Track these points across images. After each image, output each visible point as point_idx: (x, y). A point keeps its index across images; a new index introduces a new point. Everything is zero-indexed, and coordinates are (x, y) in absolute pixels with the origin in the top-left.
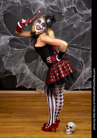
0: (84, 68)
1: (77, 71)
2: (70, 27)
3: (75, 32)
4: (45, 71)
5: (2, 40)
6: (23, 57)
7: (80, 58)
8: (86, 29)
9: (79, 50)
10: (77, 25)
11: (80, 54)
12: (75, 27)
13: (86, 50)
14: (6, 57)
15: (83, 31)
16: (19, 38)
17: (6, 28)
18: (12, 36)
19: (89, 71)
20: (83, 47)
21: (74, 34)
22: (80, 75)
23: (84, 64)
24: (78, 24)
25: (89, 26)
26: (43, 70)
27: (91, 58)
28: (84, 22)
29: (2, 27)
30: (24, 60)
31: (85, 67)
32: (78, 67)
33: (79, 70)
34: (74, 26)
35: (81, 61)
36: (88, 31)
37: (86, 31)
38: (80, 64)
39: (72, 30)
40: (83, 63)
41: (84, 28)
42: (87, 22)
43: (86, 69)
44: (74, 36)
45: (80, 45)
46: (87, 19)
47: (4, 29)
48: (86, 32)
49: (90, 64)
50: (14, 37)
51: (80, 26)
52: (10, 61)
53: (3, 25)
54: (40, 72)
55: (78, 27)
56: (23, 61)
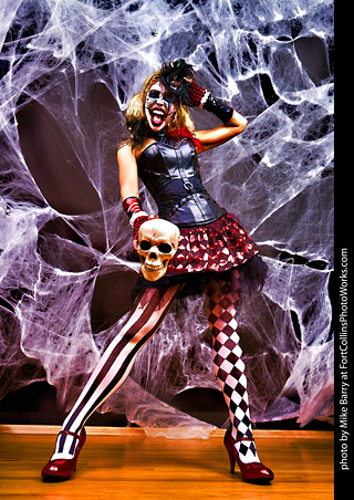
0: (303, 344)
1: (277, 356)
2: (252, 167)
3: (270, 189)
4: (164, 358)
5: (14, 228)
6: (86, 307)
7: (290, 299)
8: (310, 173)
9: (284, 267)
10: (275, 157)
11: (289, 284)
12: (270, 165)
13: (311, 265)
14: (27, 301)
15: (300, 180)
16: (70, 221)
17: (28, 172)
18: (49, 211)
19: (319, 359)
20: (300, 254)
21: (266, 197)
22: (288, 375)
23: (302, 327)
24: (278, 150)
25: (318, 161)
26: (158, 353)
27: (327, 299)
28: (300, 141)
29: (16, 166)
30: (88, 318)
31: (306, 341)
32: (282, 340)
33: (284, 355)
34: (266, 160)
35: (293, 313)
36: (316, 183)
37: (307, 182)
38: (288, 328)
39: (259, 179)
40: (300, 321)
41: (301, 170)
42: (313, 142)
43: (312, 348)
44: (267, 204)
45: (289, 243)
46: (310, 130)
47: (19, 178)
48: (309, 186)
49: (326, 326)
50: (54, 215)
51: (288, 160)
52: (42, 324)
53: (18, 157)
54: (145, 365)
55: (280, 166)
56: (86, 324)
